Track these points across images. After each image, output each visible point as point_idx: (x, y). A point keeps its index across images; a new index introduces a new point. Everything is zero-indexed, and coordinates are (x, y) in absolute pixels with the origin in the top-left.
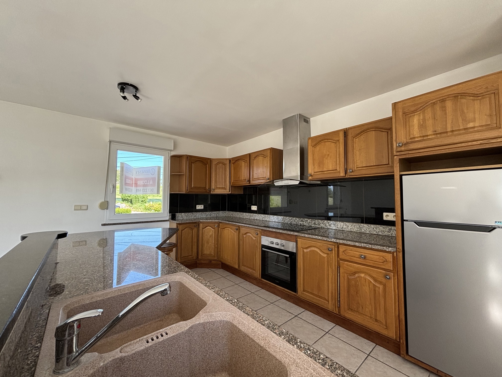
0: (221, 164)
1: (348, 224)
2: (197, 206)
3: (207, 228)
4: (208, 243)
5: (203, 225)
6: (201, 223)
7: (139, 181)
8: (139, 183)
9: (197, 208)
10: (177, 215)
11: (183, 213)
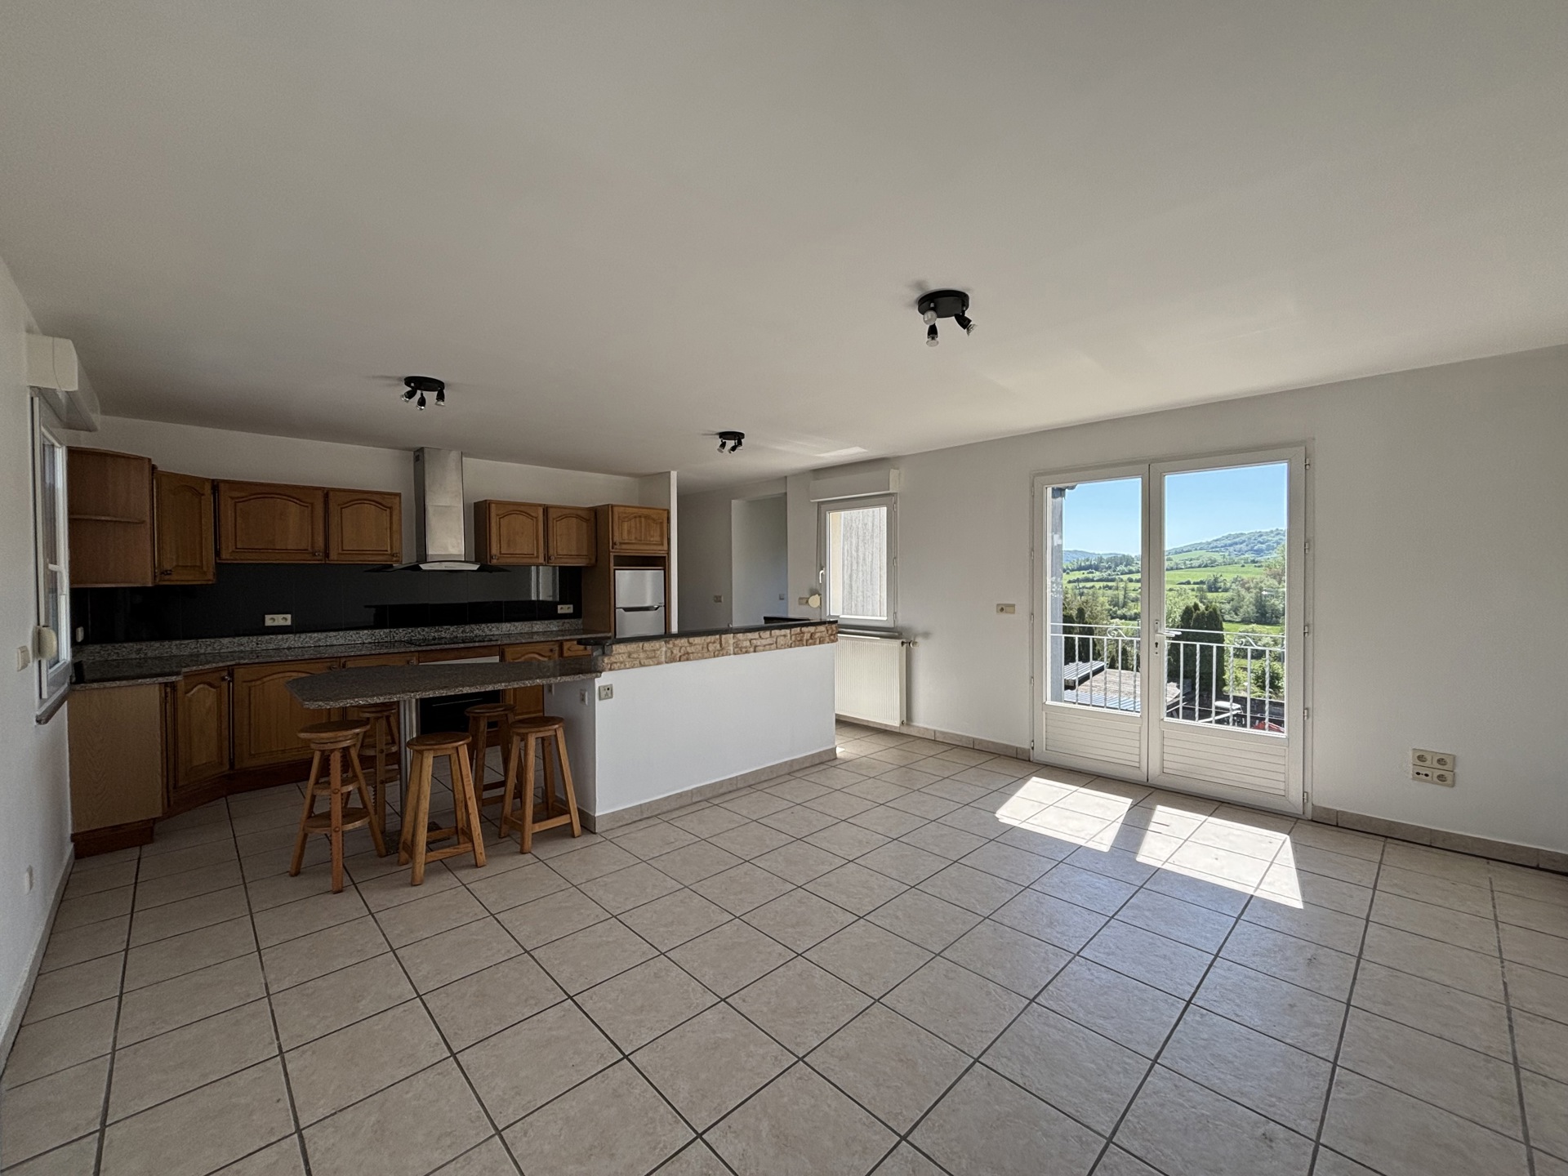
1: (516, 624)
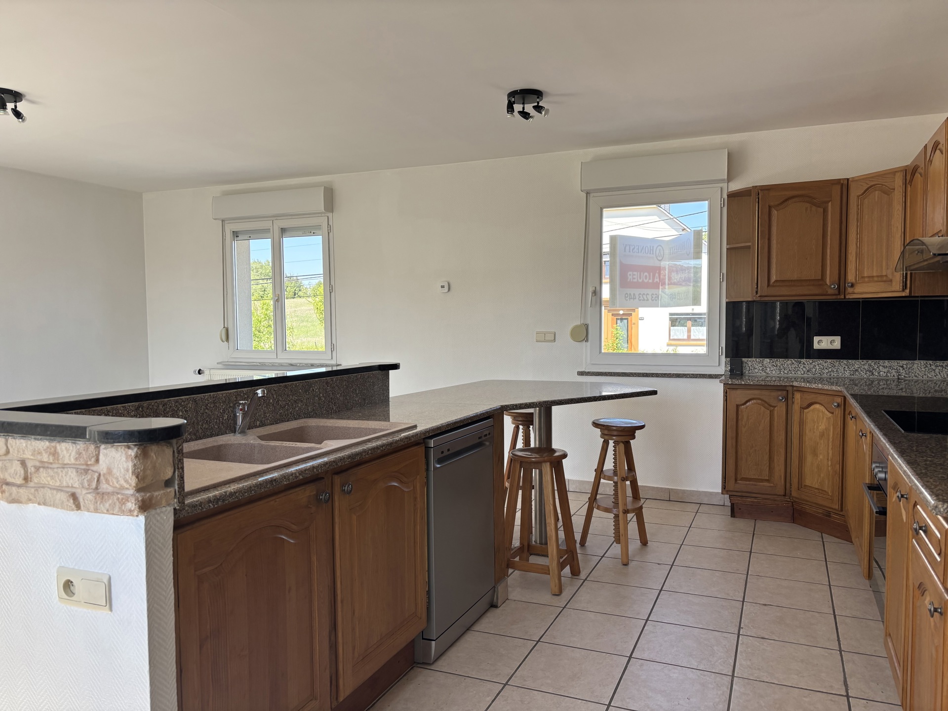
0: (877, 192)
2: (816, 339)
3: (812, 407)
4: (815, 454)
5: (801, 398)
6: (799, 390)
7: (631, 273)
8: (631, 277)
9: (816, 346)
10: (750, 364)
11: (768, 360)
